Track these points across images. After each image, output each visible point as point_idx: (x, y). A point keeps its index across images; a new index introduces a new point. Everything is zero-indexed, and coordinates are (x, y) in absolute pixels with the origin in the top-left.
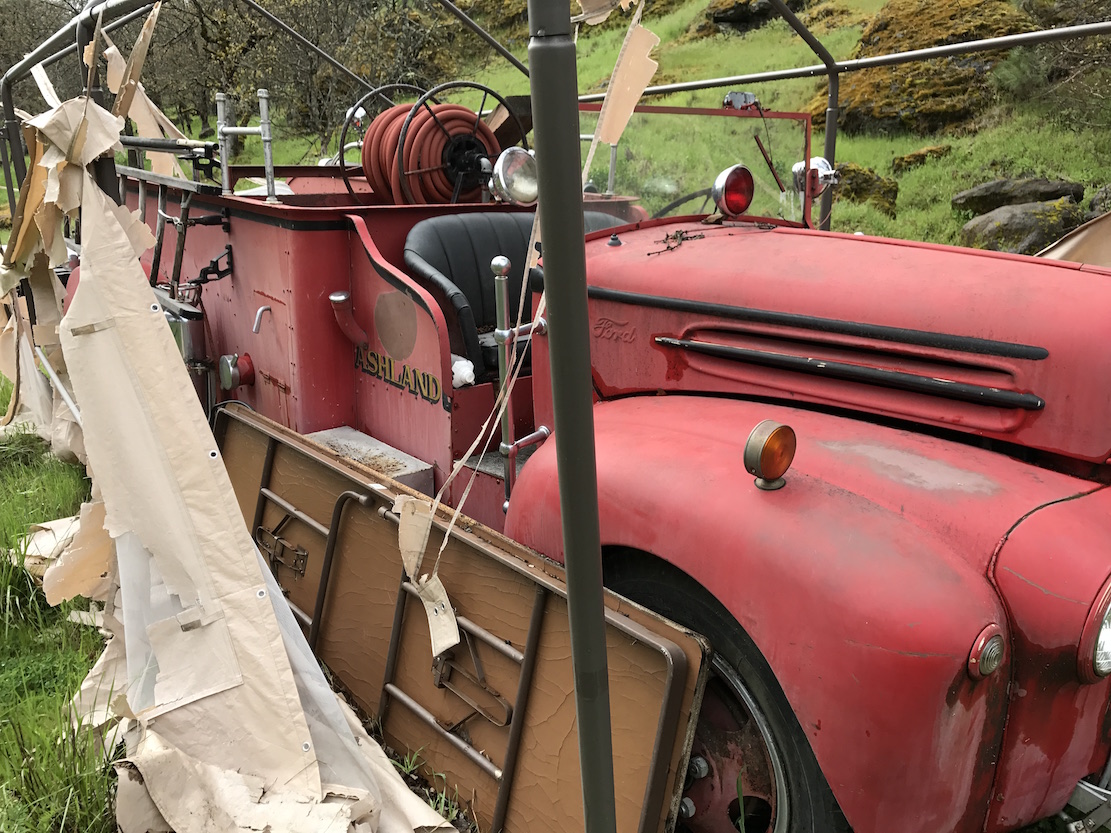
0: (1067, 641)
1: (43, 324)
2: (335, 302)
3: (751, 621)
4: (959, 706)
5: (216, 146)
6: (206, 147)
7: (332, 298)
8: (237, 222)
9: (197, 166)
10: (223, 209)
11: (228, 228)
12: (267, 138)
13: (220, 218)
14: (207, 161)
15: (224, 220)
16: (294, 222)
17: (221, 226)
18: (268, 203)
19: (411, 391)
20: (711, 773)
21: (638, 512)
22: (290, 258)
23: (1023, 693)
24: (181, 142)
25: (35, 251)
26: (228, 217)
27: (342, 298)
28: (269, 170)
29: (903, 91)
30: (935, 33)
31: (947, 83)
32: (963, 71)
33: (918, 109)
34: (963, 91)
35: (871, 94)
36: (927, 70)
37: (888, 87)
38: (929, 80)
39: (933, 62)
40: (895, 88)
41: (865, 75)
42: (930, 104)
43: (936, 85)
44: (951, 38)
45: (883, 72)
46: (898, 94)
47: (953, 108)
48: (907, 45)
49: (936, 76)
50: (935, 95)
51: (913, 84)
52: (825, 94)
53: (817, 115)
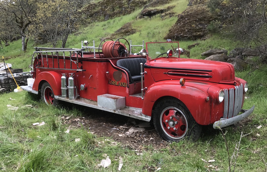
4: (206, 105)
15: (81, 62)
16: (99, 61)
18: (94, 58)
19: (120, 86)
27: (108, 72)
29: (188, 31)
30: (194, 18)
31: (198, 29)
32: (201, 27)
33: (192, 35)
34: (202, 31)
35: (181, 32)
36: (193, 27)
37: (185, 30)
38: (194, 28)
39: (194, 25)
40: (186, 30)
41: (180, 28)
42: (194, 34)
43: (195, 30)
44: (197, 20)
45: (184, 27)
46: (187, 32)
47: (200, 34)
48: (188, 21)
49: (195, 28)
50: (195, 32)
51: (190, 30)
52: (171, 32)
53: (170, 37)
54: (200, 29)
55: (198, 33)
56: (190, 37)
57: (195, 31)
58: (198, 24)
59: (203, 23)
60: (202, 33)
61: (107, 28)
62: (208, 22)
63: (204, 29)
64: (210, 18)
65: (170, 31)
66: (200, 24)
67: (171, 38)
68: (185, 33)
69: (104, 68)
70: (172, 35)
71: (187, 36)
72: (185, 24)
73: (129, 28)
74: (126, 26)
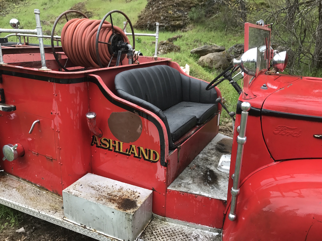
7: (88, 116)
19: (135, 157)
27: (93, 116)
29: (165, 19)
30: (170, 3)
31: (176, 17)
32: (180, 14)
33: (170, 25)
34: (181, 19)
35: (156, 19)
36: (170, 13)
37: (160, 18)
38: (171, 16)
39: (171, 11)
40: (162, 18)
41: (153, 14)
42: (173, 23)
43: (174, 18)
44: (175, 4)
45: (158, 13)
46: (163, 20)
47: (179, 24)
48: (163, 5)
49: (173, 15)
50: (174, 21)
51: (167, 17)
52: (142, 19)
53: (141, 25)
54: (180, 17)
55: (178, 23)
56: (167, 26)
57: (172, 19)
58: (176, 10)
59: (182, 9)
60: (181, 22)
61: (50, 8)
62: (188, 9)
63: (184, 17)
64: (190, 3)
65: (139, 17)
66: (179, 10)
67: (143, 26)
68: (161, 21)
69: (78, 102)
70: (143, 23)
71: (164, 25)
72: (159, 9)
73: (82, 10)
74: (77, 7)
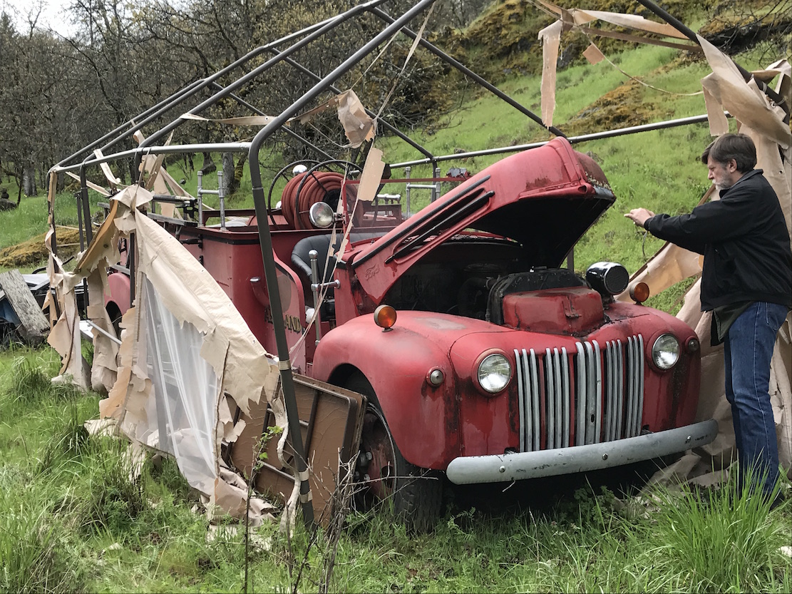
0: (468, 376)
1: (93, 306)
2: (253, 282)
3: (371, 378)
4: (428, 398)
5: (196, 200)
6: (191, 201)
7: (252, 280)
8: (206, 242)
9: (186, 211)
10: (199, 235)
11: (201, 246)
12: (222, 196)
13: (197, 240)
14: (191, 209)
15: (199, 241)
16: (234, 240)
17: (197, 245)
18: (220, 231)
19: (289, 329)
20: (372, 459)
21: (345, 348)
22: (231, 260)
23: (461, 399)
24: (178, 197)
25: (99, 259)
26: (202, 239)
27: (257, 280)
28: (222, 213)
69: (249, 265)
